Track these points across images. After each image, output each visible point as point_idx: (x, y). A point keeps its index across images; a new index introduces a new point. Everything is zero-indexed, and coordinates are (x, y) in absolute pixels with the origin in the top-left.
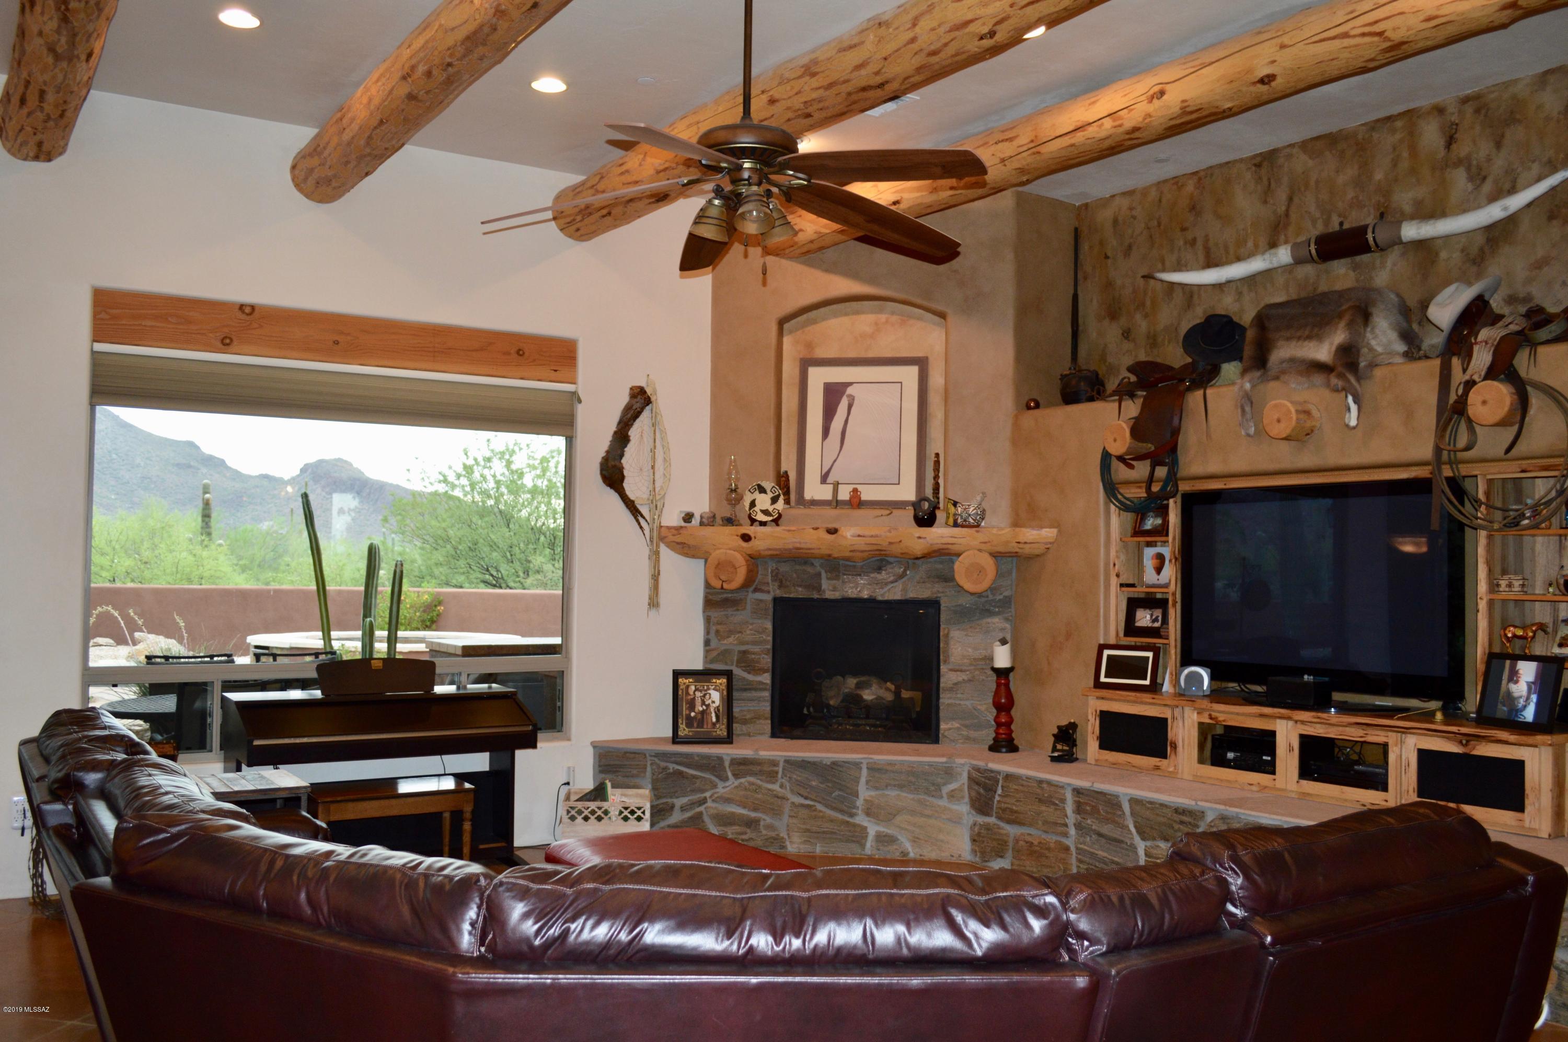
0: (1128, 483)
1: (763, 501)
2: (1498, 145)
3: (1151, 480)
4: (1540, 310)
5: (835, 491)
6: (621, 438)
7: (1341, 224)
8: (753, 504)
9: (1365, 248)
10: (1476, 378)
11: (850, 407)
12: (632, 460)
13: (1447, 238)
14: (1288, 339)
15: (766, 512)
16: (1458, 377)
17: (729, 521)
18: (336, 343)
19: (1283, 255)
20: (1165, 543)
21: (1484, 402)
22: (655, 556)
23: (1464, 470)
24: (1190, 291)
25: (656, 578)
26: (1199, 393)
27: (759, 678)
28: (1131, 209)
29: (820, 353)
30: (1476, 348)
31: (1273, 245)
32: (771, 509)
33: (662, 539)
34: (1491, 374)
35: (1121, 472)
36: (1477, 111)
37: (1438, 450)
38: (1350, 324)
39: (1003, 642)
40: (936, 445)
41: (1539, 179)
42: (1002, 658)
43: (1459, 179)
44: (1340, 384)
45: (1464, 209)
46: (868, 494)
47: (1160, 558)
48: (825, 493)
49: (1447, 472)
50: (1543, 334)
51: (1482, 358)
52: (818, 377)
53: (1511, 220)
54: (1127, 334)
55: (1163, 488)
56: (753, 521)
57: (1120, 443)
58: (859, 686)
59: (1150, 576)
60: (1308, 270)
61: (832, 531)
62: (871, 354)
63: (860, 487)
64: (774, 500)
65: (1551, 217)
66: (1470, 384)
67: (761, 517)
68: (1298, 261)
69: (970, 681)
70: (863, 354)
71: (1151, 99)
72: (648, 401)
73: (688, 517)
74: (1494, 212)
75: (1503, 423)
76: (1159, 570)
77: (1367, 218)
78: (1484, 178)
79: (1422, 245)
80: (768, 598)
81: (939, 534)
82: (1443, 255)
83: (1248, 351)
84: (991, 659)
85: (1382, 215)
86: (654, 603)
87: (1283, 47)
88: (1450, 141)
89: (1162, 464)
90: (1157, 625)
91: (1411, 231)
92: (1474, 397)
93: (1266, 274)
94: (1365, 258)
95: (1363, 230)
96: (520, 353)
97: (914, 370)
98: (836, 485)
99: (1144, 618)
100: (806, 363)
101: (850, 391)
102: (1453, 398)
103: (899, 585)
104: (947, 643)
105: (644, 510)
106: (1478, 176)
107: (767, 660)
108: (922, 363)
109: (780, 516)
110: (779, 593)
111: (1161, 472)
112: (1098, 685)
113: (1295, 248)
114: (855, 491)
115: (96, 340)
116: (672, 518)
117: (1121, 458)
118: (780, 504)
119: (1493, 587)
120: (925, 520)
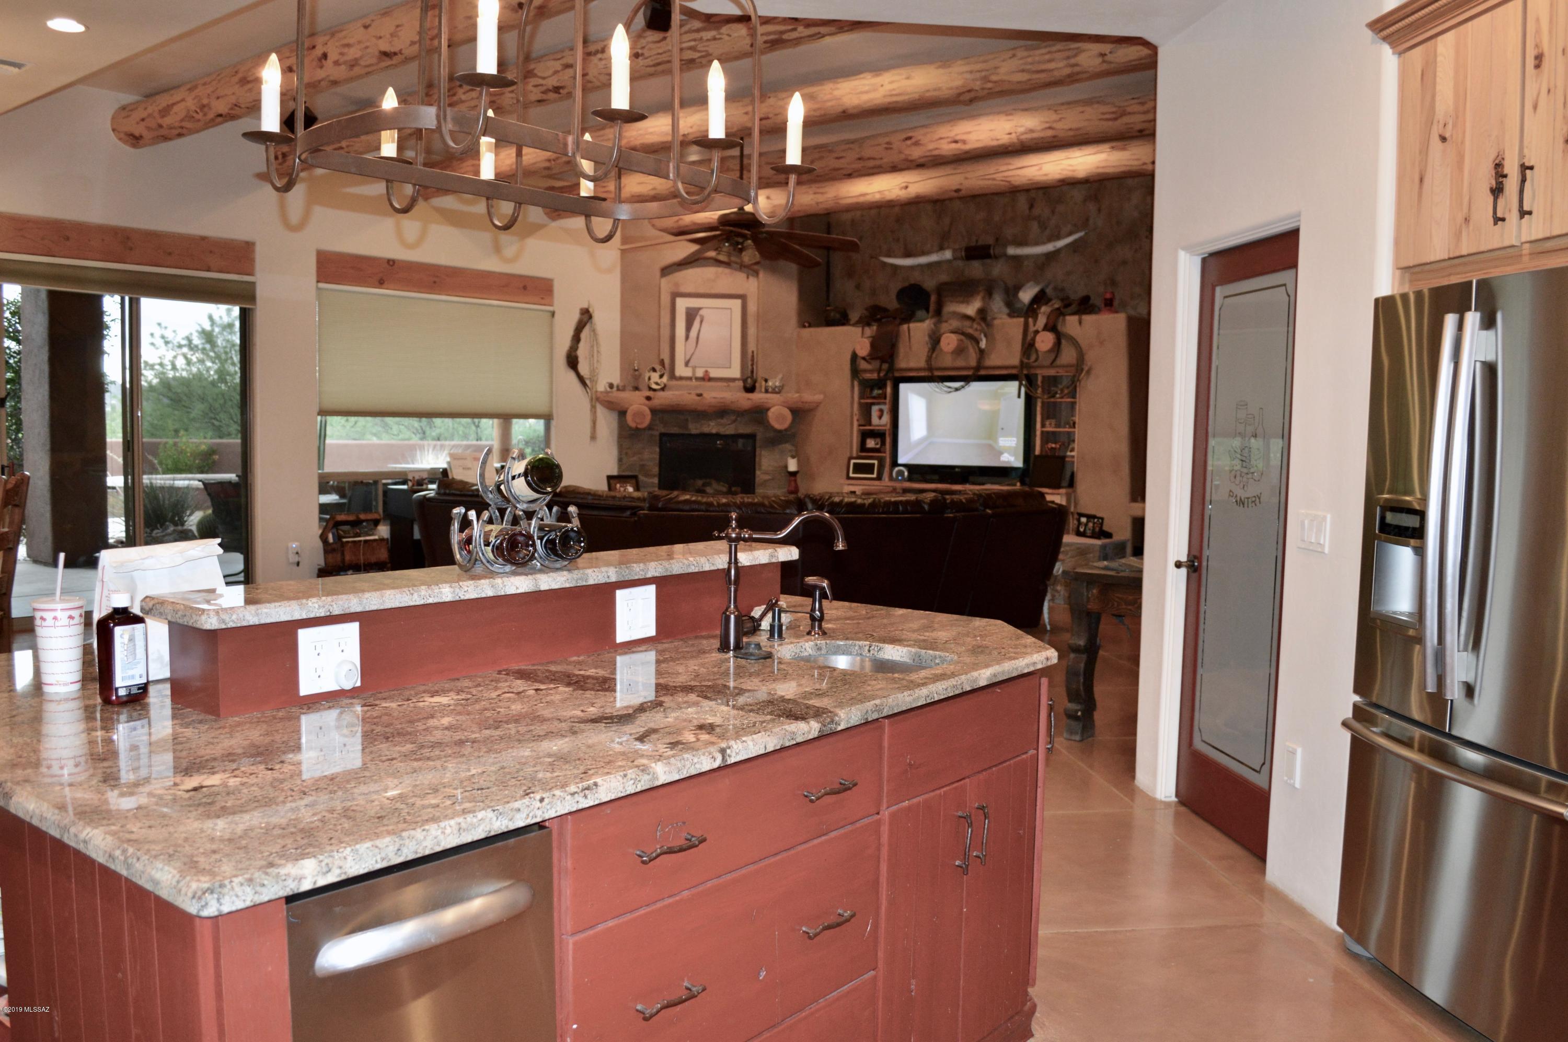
0: (865, 371)
1: (655, 377)
2: (1053, 212)
3: (879, 371)
4: (1068, 298)
5: (694, 372)
6: (576, 338)
7: (977, 241)
8: (649, 379)
9: (989, 256)
10: (1040, 329)
11: (701, 322)
12: (582, 352)
13: (1027, 257)
14: (952, 302)
15: (657, 384)
16: (1032, 329)
17: (636, 388)
18: (435, 282)
19: (948, 255)
20: (885, 403)
21: (1043, 341)
22: (593, 407)
23: (1033, 371)
24: (895, 268)
25: (594, 423)
26: (905, 327)
27: (651, 480)
28: (862, 216)
29: (683, 289)
30: (1040, 316)
31: (941, 248)
32: (659, 381)
33: (597, 399)
34: (1046, 328)
35: (863, 365)
36: (1044, 194)
37: (1022, 362)
38: (983, 299)
39: (793, 457)
40: (752, 347)
41: (1070, 234)
42: (792, 466)
43: (1035, 226)
44: (979, 328)
45: (1037, 244)
46: (714, 373)
47: (881, 411)
48: (687, 372)
49: (1025, 372)
50: (1069, 310)
51: (1042, 321)
52: (682, 304)
53: (1057, 252)
54: (858, 287)
55: (886, 375)
56: (650, 389)
57: (864, 349)
58: (704, 485)
59: (875, 420)
60: (960, 263)
61: (700, 395)
62: (713, 291)
63: (709, 370)
64: (661, 376)
65: (1075, 251)
66: (1037, 332)
67: (654, 386)
68: (955, 259)
69: (773, 479)
70: (708, 291)
71: (901, 188)
72: (590, 317)
73: (611, 386)
74: (1049, 247)
75: (1050, 351)
76: (880, 417)
77: (990, 240)
78: (1046, 228)
79: (1017, 259)
80: (657, 433)
81: (758, 397)
82: (1026, 263)
83: (932, 307)
84: (786, 467)
85: (997, 239)
86: (593, 437)
87: (966, 178)
88: (1031, 207)
89: (886, 362)
90: (878, 446)
91: (1011, 251)
92: (1039, 338)
93: (938, 264)
94: (988, 261)
95: (989, 247)
96: (525, 288)
97: (738, 302)
98: (694, 368)
99: (871, 443)
100: (675, 295)
101: (701, 312)
102: (1029, 338)
103: (733, 426)
104: (760, 460)
105: (588, 382)
106: (1043, 226)
107: (656, 470)
108: (743, 297)
109: (665, 386)
110: (663, 430)
111: (885, 366)
112: (848, 478)
113: (954, 251)
114: (706, 372)
115: (318, 282)
116: (601, 386)
117: (864, 358)
118: (665, 379)
119: (1043, 425)
120: (750, 389)
